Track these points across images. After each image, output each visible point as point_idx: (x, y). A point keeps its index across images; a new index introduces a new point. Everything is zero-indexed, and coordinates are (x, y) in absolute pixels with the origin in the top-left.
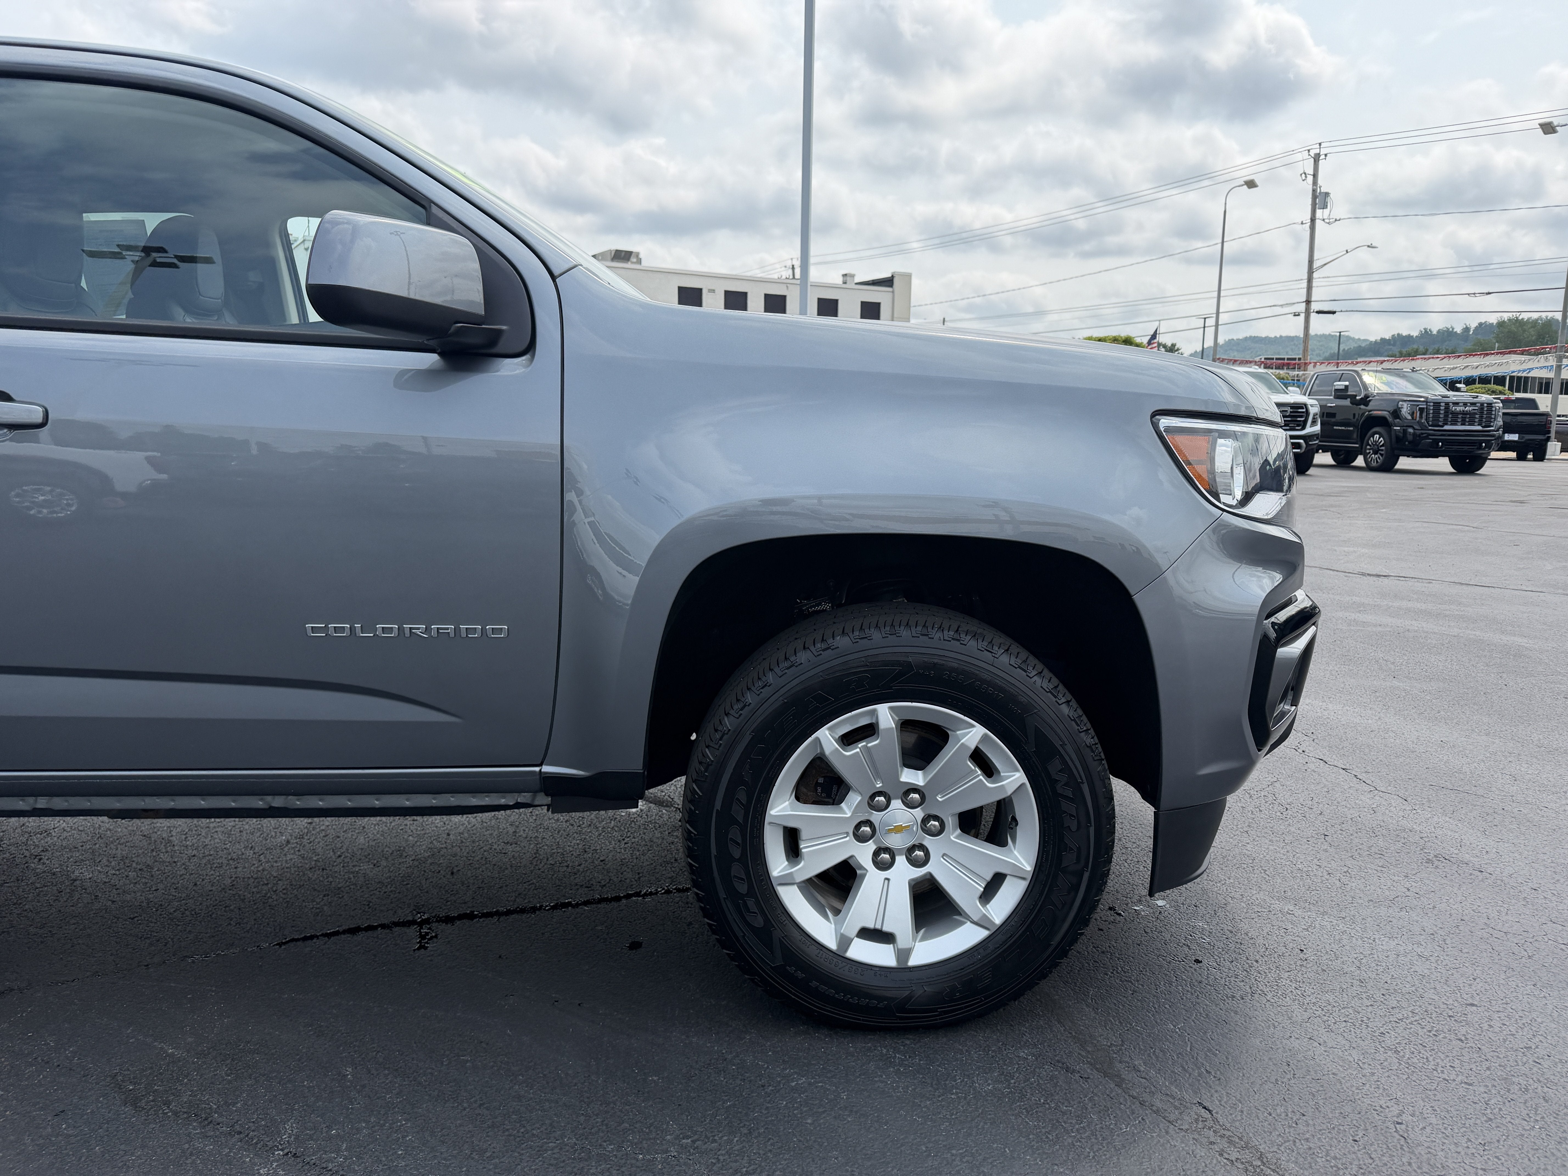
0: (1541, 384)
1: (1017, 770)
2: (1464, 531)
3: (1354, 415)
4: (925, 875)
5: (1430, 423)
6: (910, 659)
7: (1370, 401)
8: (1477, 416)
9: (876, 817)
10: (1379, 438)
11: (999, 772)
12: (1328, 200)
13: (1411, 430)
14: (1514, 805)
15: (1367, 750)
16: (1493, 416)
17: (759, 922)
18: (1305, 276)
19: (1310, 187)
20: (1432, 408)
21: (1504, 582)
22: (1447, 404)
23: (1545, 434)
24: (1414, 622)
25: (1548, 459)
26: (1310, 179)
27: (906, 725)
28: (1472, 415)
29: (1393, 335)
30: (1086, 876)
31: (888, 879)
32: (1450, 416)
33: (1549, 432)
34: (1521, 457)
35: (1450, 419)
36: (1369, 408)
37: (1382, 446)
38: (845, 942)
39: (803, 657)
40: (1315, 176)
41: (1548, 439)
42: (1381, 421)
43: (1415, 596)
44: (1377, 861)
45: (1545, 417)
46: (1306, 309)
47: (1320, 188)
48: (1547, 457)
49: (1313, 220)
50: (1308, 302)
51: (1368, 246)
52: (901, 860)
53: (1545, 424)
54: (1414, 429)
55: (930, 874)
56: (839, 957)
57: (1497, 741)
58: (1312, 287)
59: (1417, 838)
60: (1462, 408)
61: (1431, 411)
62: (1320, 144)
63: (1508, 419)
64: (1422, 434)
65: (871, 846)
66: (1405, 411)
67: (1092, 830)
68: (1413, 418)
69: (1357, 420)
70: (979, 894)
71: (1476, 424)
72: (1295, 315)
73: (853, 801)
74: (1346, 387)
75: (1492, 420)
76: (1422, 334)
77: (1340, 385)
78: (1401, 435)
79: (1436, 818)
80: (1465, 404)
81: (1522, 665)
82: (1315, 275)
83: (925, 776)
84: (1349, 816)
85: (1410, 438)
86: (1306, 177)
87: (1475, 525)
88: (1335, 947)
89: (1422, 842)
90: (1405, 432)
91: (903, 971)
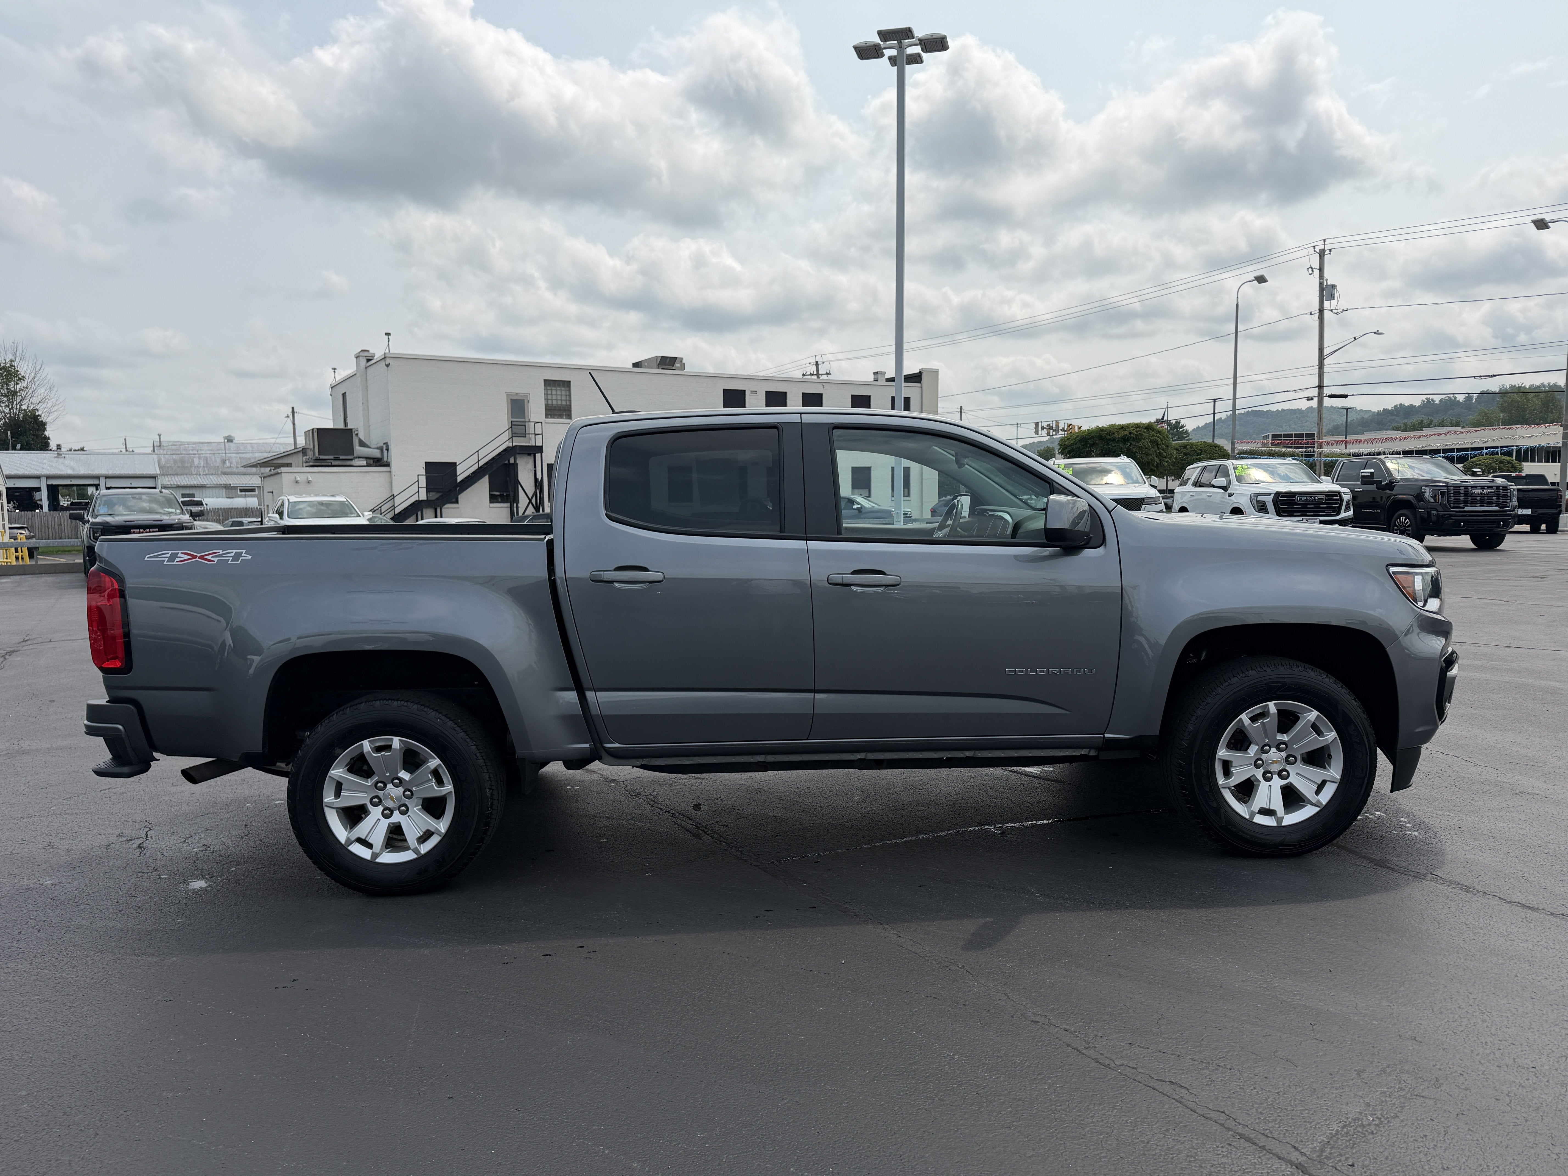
0: (1548, 452)
1: (1333, 731)
2: (1497, 605)
3: (1382, 498)
4: (1288, 783)
5: (1452, 505)
6: (1285, 680)
7: (1395, 486)
8: (1494, 498)
9: (1264, 757)
10: (1405, 520)
11: (1323, 733)
12: (1335, 291)
13: (1434, 512)
14: (1561, 770)
15: (1466, 747)
16: (1509, 498)
17: (1214, 805)
18: (1317, 363)
19: (1317, 281)
20: (1452, 491)
21: (1536, 644)
22: (1466, 488)
23: (1557, 508)
24: (1476, 674)
25: (1560, 531)
26: (1317, 272)
27: (1280, 712)
28: (1489, 496)
29: (1396, 406)
30: (1366, 779)
31: (1270, 786)
32: (1470, 498)
33: (1560, 506)
34: (1535, 530)
35: (1469, 502)
36: (1393, 492)
37: (1409, 526)
38: (1253, 814)
39: (1235, 680)
40: (1321, 270)
41: (1560, 512)
42: (1406, 504)
43: (1471, 656)
44: (1488, 795)
45: (1556, 492)
46: (1319, 394)
47: (1327, 280)
48: (1559, 529)
49: (1321, 311)
50: (1320, 387)
51: (1375, 333)
52: (1275, 777)
53: (1556, 499)
54: (1437, 510)
55: (1291, 783)
56: (1250, 822)
57: (1546, 741)
58: (1324, 373)
59: (1508, 785)
60: (1480, 491)
61: (1452, 495)
62: (1324, 241)
63: (1521, 494)
64: (1445, 515)
65: (1261, 770)
66: (1428, 493)
67: (1368, 758)
68: (1435, 500)
69: (1384, 502)
70: (1315, 791)
71: (1494, 505)
72: (1308, 400)
73: (1253, 750)
74: (1372, 473)
75: (1508, 501)
76: (1424, 404)
77: (1367, 472)
78: (1426, 516)
79: (1516, 777)
80: (1483, 488)
81: (1557, 699)
82: (1326, 362)
83: (1287, 736)
84: (1466, 777)
85: (1434, 519)
86: (1313, 271)
87: (1505, 599)
88: (1477, 826)
89: (1511, 787)
90: (1429, 513)
91: (1280, 827)
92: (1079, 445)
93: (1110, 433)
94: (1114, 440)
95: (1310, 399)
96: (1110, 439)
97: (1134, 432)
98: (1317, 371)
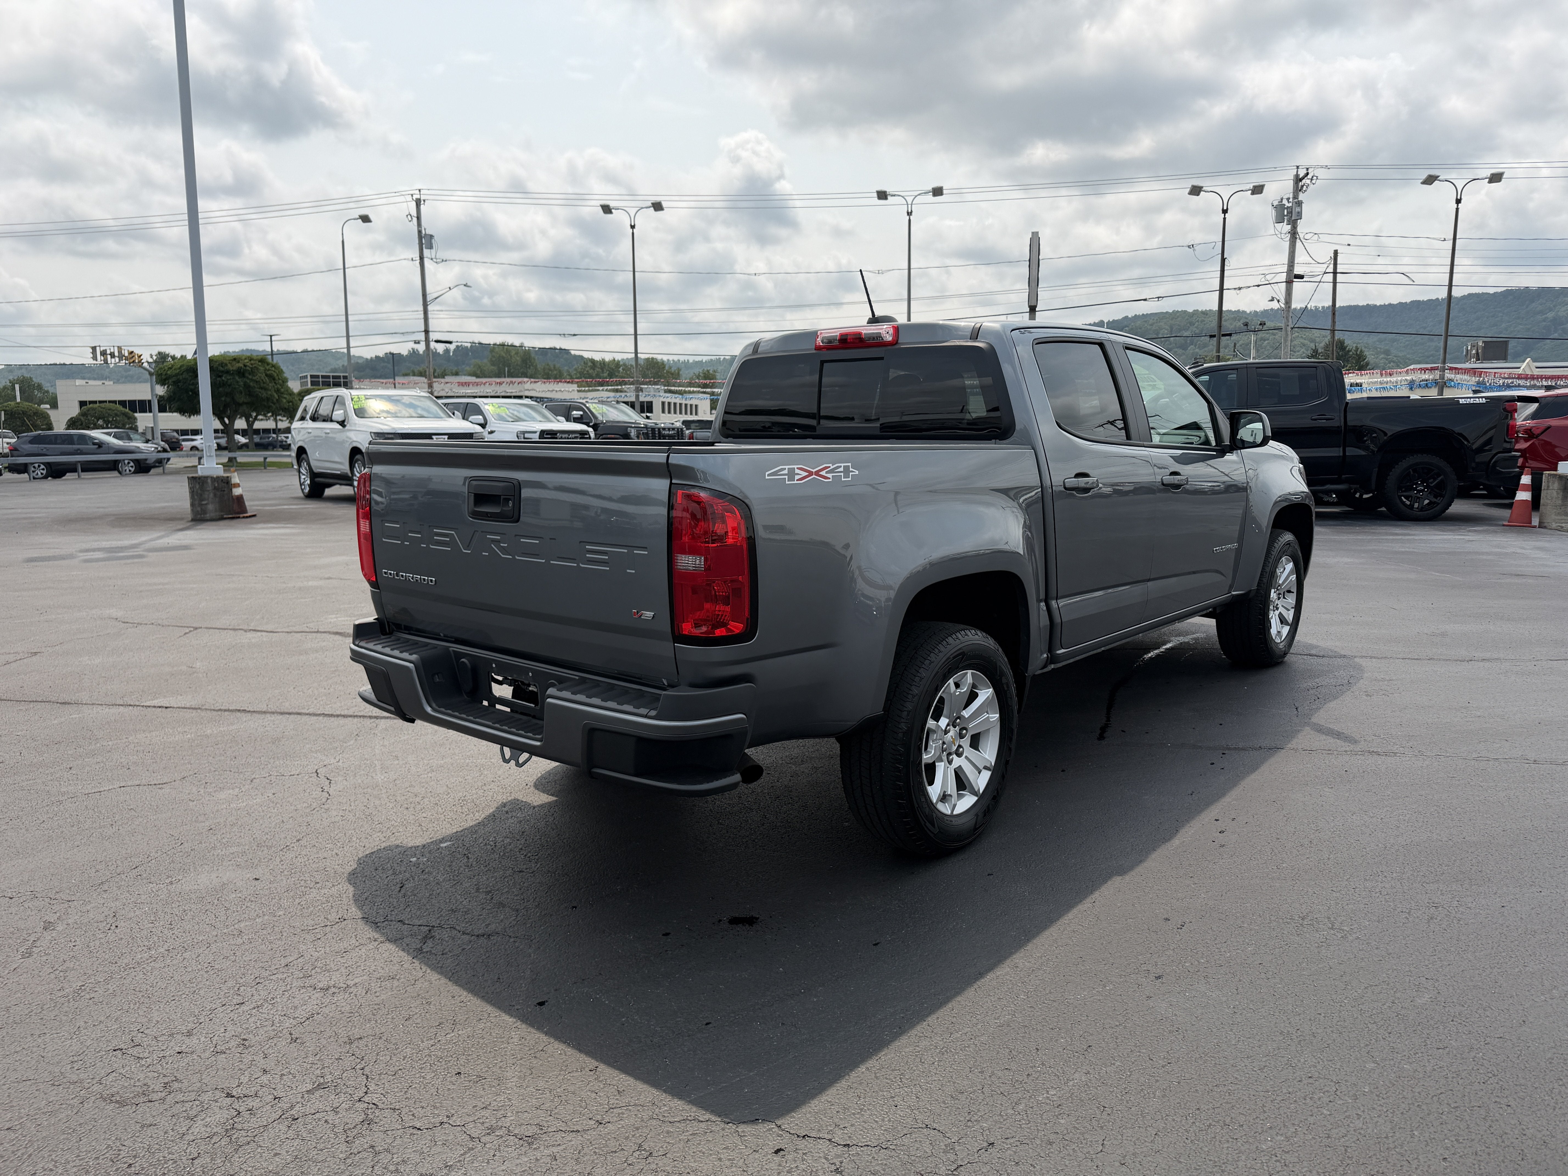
12: (433, 241)
18: (421, 308)
19: (416, 228)
22: (659, 429)
26: (415, 220)
40: (419, 218)
46: (426, 338)
47: (425, 229)
49: (422, 258)
50: (427, 332)
58: (428, 318)
72: (415, 343)
74: (581, 415)
82: (430, 308)
86: (411, 218)
92: (185, 375)
93: (222, 364)
94: (228, 372)
95: (417, 342)
96: (222, 372)
97: (248, 364)
98: (422, 316)
